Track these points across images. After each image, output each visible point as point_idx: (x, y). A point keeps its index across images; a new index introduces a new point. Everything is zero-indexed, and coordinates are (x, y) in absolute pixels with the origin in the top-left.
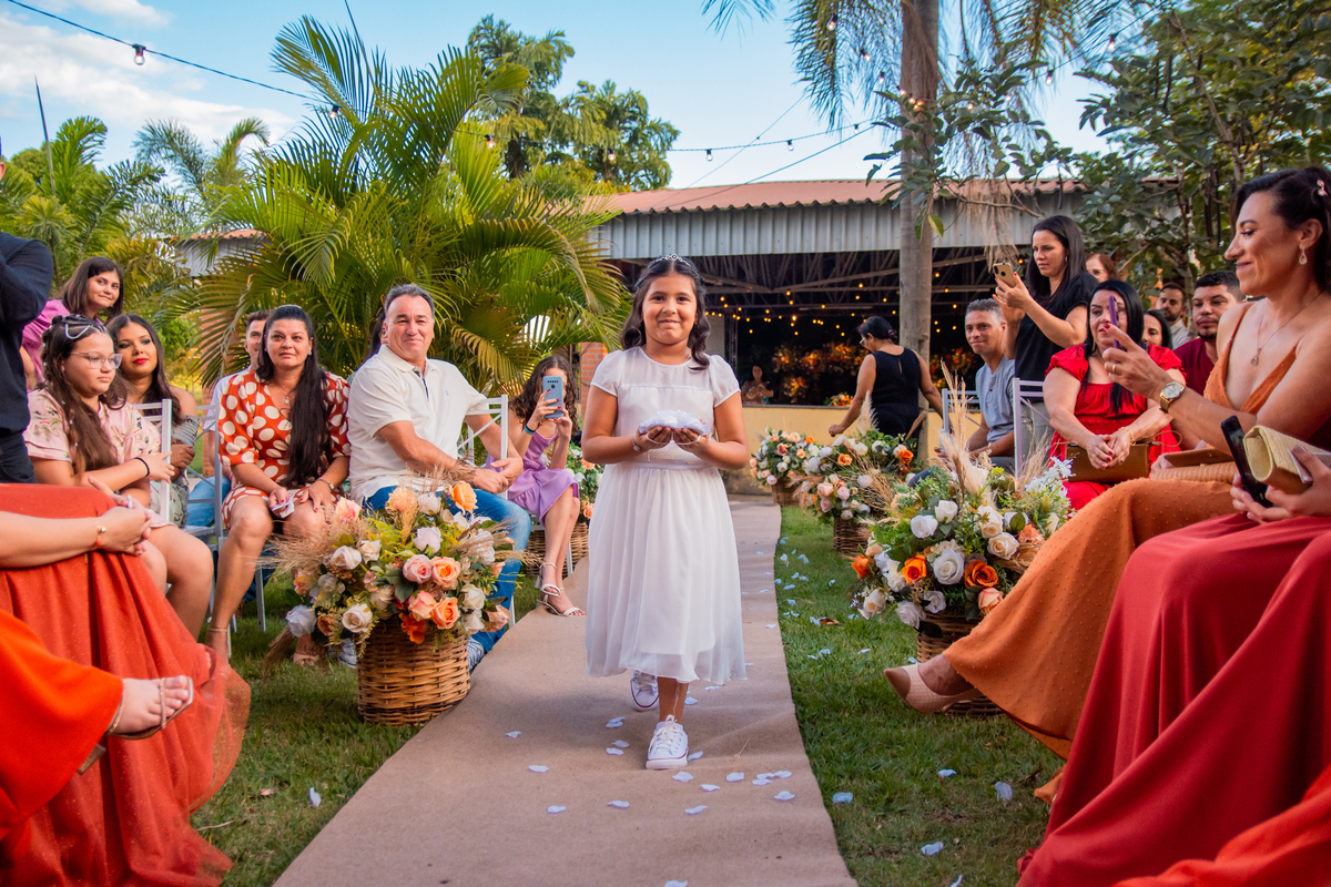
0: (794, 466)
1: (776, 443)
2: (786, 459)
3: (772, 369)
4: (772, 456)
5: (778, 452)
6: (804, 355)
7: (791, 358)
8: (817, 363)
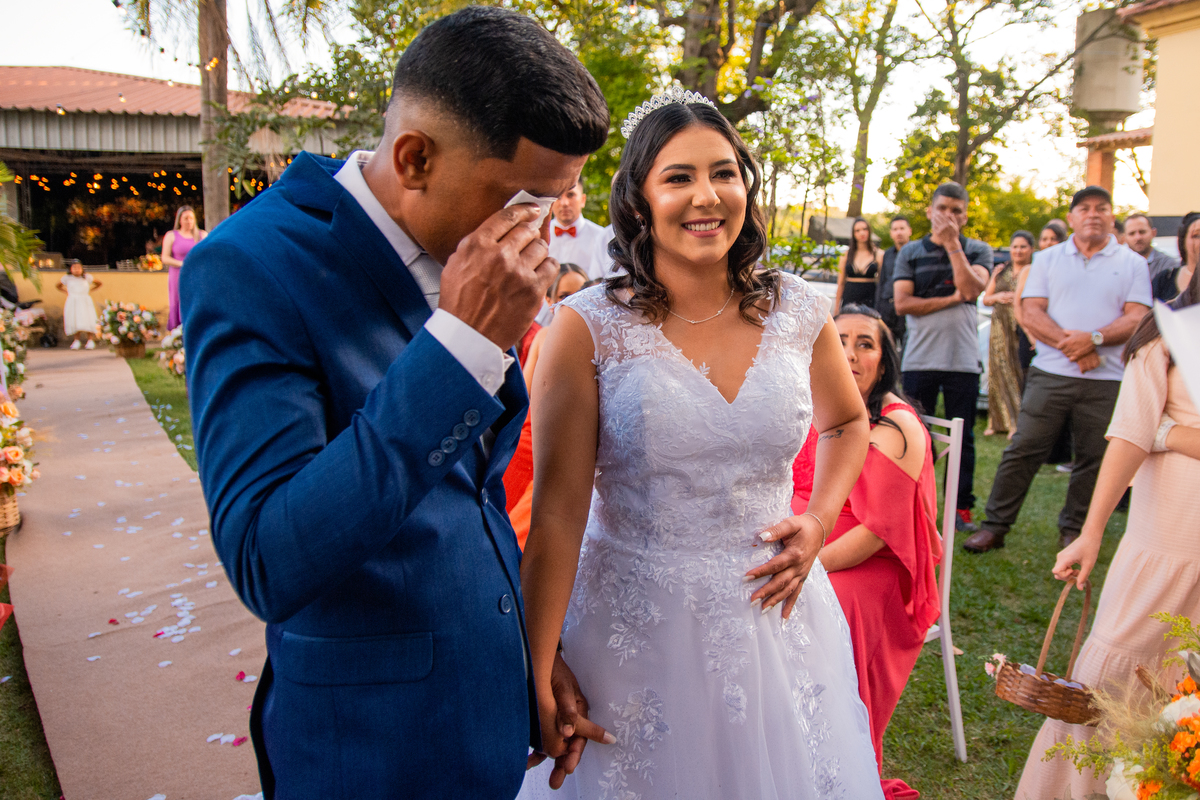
0: (133, 329)
1: (116, 313)
2: (126, 324)
3: (67, 220)
4: (115, 323)
5: (118, 319)
6: (97, 207)
7: (85, 210)
8: (111, 215)
